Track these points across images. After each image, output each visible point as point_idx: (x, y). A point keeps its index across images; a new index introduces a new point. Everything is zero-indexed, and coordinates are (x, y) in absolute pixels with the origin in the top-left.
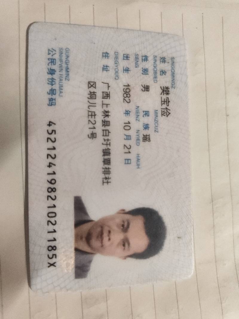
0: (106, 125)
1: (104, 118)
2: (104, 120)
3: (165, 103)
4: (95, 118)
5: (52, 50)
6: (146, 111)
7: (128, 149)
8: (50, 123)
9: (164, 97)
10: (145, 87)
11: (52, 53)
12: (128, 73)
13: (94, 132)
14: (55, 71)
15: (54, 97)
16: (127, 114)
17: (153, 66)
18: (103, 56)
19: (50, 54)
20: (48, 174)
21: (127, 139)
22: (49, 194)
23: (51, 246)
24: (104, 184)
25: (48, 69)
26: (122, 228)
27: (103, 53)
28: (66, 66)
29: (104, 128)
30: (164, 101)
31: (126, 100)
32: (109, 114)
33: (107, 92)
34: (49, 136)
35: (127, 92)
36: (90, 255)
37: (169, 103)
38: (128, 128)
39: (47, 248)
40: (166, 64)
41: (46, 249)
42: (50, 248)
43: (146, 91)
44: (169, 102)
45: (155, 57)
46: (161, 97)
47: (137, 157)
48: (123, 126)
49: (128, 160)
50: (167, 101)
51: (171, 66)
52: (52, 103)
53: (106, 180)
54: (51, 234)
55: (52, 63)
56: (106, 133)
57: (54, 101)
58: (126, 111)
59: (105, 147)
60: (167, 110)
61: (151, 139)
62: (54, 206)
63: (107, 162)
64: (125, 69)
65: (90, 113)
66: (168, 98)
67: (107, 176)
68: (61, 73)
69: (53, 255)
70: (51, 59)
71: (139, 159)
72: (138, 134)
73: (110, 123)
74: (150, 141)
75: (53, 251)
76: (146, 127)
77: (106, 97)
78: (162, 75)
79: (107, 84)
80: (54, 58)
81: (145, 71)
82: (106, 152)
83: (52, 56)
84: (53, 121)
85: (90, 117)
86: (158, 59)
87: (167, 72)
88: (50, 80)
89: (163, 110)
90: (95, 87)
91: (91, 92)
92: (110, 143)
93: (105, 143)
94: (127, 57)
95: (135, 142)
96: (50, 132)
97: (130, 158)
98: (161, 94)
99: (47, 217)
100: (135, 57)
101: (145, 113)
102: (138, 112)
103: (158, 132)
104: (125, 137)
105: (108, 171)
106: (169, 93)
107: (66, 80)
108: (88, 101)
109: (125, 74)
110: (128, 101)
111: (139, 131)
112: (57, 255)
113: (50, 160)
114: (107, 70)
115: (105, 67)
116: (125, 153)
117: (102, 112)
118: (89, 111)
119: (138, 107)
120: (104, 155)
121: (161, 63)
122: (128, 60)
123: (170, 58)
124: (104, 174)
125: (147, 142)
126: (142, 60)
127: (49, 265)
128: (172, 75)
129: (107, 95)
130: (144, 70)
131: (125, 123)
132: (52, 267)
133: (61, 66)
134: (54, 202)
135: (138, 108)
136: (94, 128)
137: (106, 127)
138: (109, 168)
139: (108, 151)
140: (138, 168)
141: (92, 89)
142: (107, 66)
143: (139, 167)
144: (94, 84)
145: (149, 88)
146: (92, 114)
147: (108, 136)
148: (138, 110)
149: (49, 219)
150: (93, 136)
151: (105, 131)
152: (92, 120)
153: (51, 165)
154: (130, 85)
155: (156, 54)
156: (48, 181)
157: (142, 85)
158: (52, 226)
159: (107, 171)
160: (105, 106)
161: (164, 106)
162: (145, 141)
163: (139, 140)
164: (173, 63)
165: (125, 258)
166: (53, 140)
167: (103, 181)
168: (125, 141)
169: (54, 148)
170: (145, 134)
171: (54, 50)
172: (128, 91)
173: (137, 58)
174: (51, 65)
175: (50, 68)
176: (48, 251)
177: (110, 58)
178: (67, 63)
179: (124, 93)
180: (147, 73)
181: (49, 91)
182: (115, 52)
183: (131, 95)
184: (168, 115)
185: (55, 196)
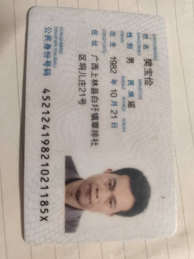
0: (95, 93)
1: (93, 86)
2: (93, 88)
3: (148, 73)
4: (85, 86)
5: (48, 29)
6: (131, 80)
7: (115, 114)
8: (45, 90)
9: (148, 68)
10: (130, 59)
11: (48, 32)
12: (114, 47)
13: (84, 99)
14: (51, 46)
15: (49, 68)
16: (113, 84)
17: (137, 41)
18: (92, 33)
19: (47, 32)
20: (43, 135)
21: (114, 105)
22: (43, 154)
23: (43, 201)
24: (93, 145)
25: (45, 44)
26: (109, 186)
27: (92, 31)
28: (60, 41)
29: (93, 95)
30: (147, 72)
31: (112, 71)
32: (98, 83)
33: (96, 64)
34: (44, 102)
35: (114, 64)
37: (152, 73)
38: (115, 95)
39: (40, 202)
40: (148, 40)
41: (39, 204)
42: (43, 203)
43: (131, 63)
44: (152, 72)
45: (138, 34)
46: (145, 68)
47: (123, 121)
48: (110, 93)
49: (115, 124)
50: (150, 71)
51: (153, 42)
52: (47, 73)
53: (95, 142)
54: (44, 190)
55: (49, 39)
56: (95, 99)
57: (49, 71)
58: (113, 80)
59: (93, 112)
60: (151, 80)
61: (136, 105)
62: (47, 165)
63: (95, 125)
64: (112, 44)
65: (81, 82)
66: (151, 69)
67: (95, 138)
68: (55, 48)
69: (45, 209)
70: (48, 36)
71: (125, 124)
72: (123, 101)
73: (98, 91)
74: (135, 107)
75: (45, 206)
76: (131, 94)
77: (95, 68)
78: (145, 49)
79: (96, 57)
81: (130, 46)
82: (95, 117)
83: (49, 33)
84: (47, 88)
85: (81, 85)
86: (141, 36)
87: (150, 46)
88: (47, 54)
89: (146, 80)
90: (85, 60)
91: (81, 64)
92: (98, 108)
93: (94, 108)
94: (113, 34)
95: (121, 107)
97: (116, 122)
98: (145, 65)
99: (41, 174)
100: (120, 34)
101: (130, 82)
102: (123, 81)
103: (142, 99)
104: (112, 103)
105: (96, 133)
106: (152, 64)
107: (59, 54)
108: (79, 72)
109: (112, 48)
110: (115, 72)
111: (125, 98)
112: (49, 210)
113: (44, 123)
114: (96, 45)
115: (94, 42)
116: (112, 117)
117: (92, 81)
118: (79, 80)
120: (93, 119)
121: (144, 39)
122: (114, 37)
123: (152, 35)
124: (92, 137)
125: (132, 108)
126: (127, 36)
127: (41, 219)
128: (154, 49)
129: (95, 67)
130: (128, 45)
131: (112, 91)
132: (44, 221)
133: (55, 42)
134: (47, 161)
135: (124, 78)
136: (84, 95)
137: (95, 94)
138: (97, 131)
139: (96, 116)
140: (124, 131)
141: (83, 62)
142: (96, 42)
143: (125, 130)
144: (84, 57)
145: (133, 60)
146: (82, 82)
147: (97, 102)
148: (124, 79)
149: (42, 176)
150: (83, 102)
151: (93, 98)
152: (82, 88)
153: (45, 127)
154: (116, 57)
155: (139, 31)
156: (42, 142)
157: (127, 58)
158: (45, 183)
159: (95, 134)
160: (94, 76)
161: (148, 76)
162: (130, 107)
163: (125, 106)
164: (155, 39)
165: (112, 215)
166: (48, 105)
167: (92, 142)
168: (111, 107)
169: (48, 113)
170: (130, 101)
171: (50, 28)
172: (114, 62)
173: (122, 35)
174: (48, 41)
175: (47, 44)
176: (41, 206)
177: (98, 35)
178: (61, 39)
179: (111, 64)
180: (132, 47)
181: (45, 63)
182: (103, 30)
183: (117, 66)
184: (151, 84)
185: (48, 156)
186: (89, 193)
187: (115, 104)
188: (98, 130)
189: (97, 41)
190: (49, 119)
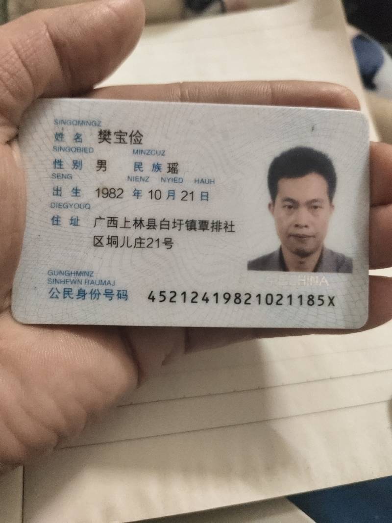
0: (155, 223)
1: (144, 226)
2: (148, 227)
3: (122, 137)
4: (144, 239)
5: (52, 293)
6: (134, 166)
7: (187, 195)
8: (151, 299)
9: (113, 138)
10: (100, 166)
11: (56, 293)
12: (80, 190)
13: (164, 241)
14: (81, 289)
15: (115, 292)
16: (140, 195)
17: (69, 153)
18: (57, 224)
19: (57, 296)
20: (217, 302)
21: (174, 196)
22: (243, 301)
23: (308, 301)
24: (233, 230)
25: (78, 298)
26: (292, 209)
27: (53, 224)
28: (73, 275)
29: (158, 228)
30: (120, 139)
31: (119, 195)
32: (139, 219)
33: (108, 221)
34: (168, 300)
35: (107, 193)
36: (324, 252)
37: (123, 131)
38: (158, 193)
40: (65, 132)
41: (311, 308)
42: (311, 303)
43: (105, 165)
44: (121, 132)
45: (55, 149)
46: (114, 143)
47: (198, 183)
48: (155, 200)
49: (202, 196)
50: (121, 134)
51: (68, 125)
52: (123, 295)
53: (229, 227)
54: (293, 300)
55: (70, 293)
56: (165, 224)
57: (121, 292)
58: (135, 195)
59: (184, 227)
60: (133, 135)
61: (174, 161)
62: (259, 296)
63: (204, 225)
64: (75, 194)
65: (138, 245)
66: (115, 133)
67: (223, 226)
68: (83, 282)
69: (319, 299)
70: (64, 294)
71: (202, 180)
72: (167, 180)
73: (151, 219)
74: (177, 163)
75: (314, 300)
76: (157, 167)
77: (115, 222)
78: (82, 139)
79: (97, 220)
80: (63, 291)
81: (77, 164)
82: (191, 225)
83: (59, 293)
84: (148, 295)
85: (142, 245)
86: (58, 144)
87: (77, 132)
88: (93, 296)
89: (133, 141)
90: (102, 237)
91: (109, 243)
92: (178, 220)
93: (178, 226)
94: (57, 191)
95: (177, 184)
96: (162, 298)
97: (200, 193)
98: (110, 143)
99: (272, 305)
100: (56, 179)
101: (138, 169)
102: (136, 179)
103: (165, 151)
104: (171, 198)
105: (216, 224)
106: (108, 131)
107: (93, 276)
108: (121, 247)
109: (81, 193)
110: (120, 191)
111: (162, 178)
112: (320, 294)
113: (199, 299)
114: (78, 220)
115: (73, 222)
116: (192, 199)
117: (136, 228)
118: (135, 247)
119: (129, 177)
120: (195, 229)
121: (63, 140)
122: (62, 190)
123: (56, 126)
124: (220, 230)
125: (179, 168)
126: (60, 168)
127: (331, 304)
128: (81, 125)
129: (113, 221)
130: (76, 167)
131: (151, 198)
132: (334, 301)
133: (74, 282)
134: (254, 297)
135: (131, 177)
136: (158, 240)
137: (156, 225)
138: (213, 223)
139: (190, 223)
140: (214, 182)
141: (105, 241)
142: (72, 220)
143: (212, 180)
144: (97, 239)
145: (102, 161)
146: (138, 243)
147: (169, 222)
148: (133, 178)
149: (274, 303)
150: (168, 242)
151: (163, 226)
152: (147, 243)
153: (205, 299)
154: (97, 188)
155: (51, 147)
156: (226, 303)
157: (98, 171)
158: (283, 299)
159: (217, 226)
161: (127, 139)
162: (177, 170)
163: (175, 178)
164: (63, 122)
165: (332, 206)
166: (173, 294)
167: (229, 231)
168: (176, 199)
169: (184, 293)
170: (167, 170)
171: (51, 291)
172: (105, 191)
173: (58, 176)
174: (72, 294)
175: (77, 295)
176: (314, 305)
177: (59, 215)
178: (70, 274)
179: (108, 197)
180: (79, 162)
181: (108, 299)
182: (51, 207)
183: (111, 187)
184: (140, 134)
185: (246, 294)
186: (300, 238)
187: (171, 194)
188: (211, 222)
189: (70, 218)
190: (193, 292)
